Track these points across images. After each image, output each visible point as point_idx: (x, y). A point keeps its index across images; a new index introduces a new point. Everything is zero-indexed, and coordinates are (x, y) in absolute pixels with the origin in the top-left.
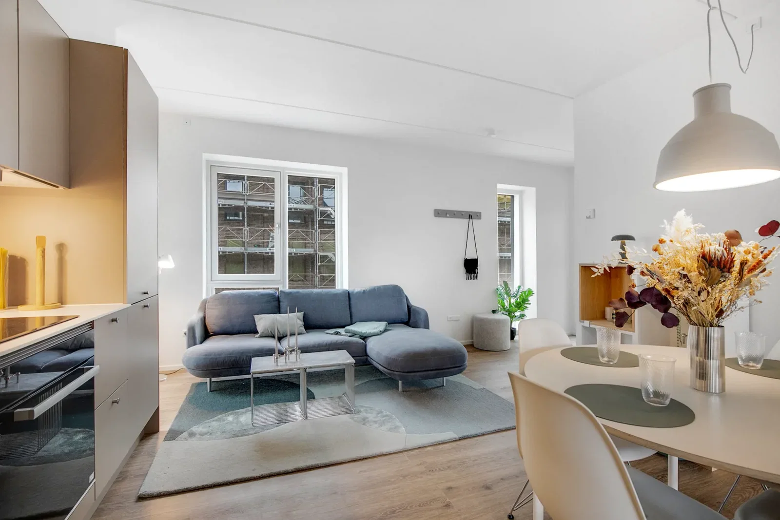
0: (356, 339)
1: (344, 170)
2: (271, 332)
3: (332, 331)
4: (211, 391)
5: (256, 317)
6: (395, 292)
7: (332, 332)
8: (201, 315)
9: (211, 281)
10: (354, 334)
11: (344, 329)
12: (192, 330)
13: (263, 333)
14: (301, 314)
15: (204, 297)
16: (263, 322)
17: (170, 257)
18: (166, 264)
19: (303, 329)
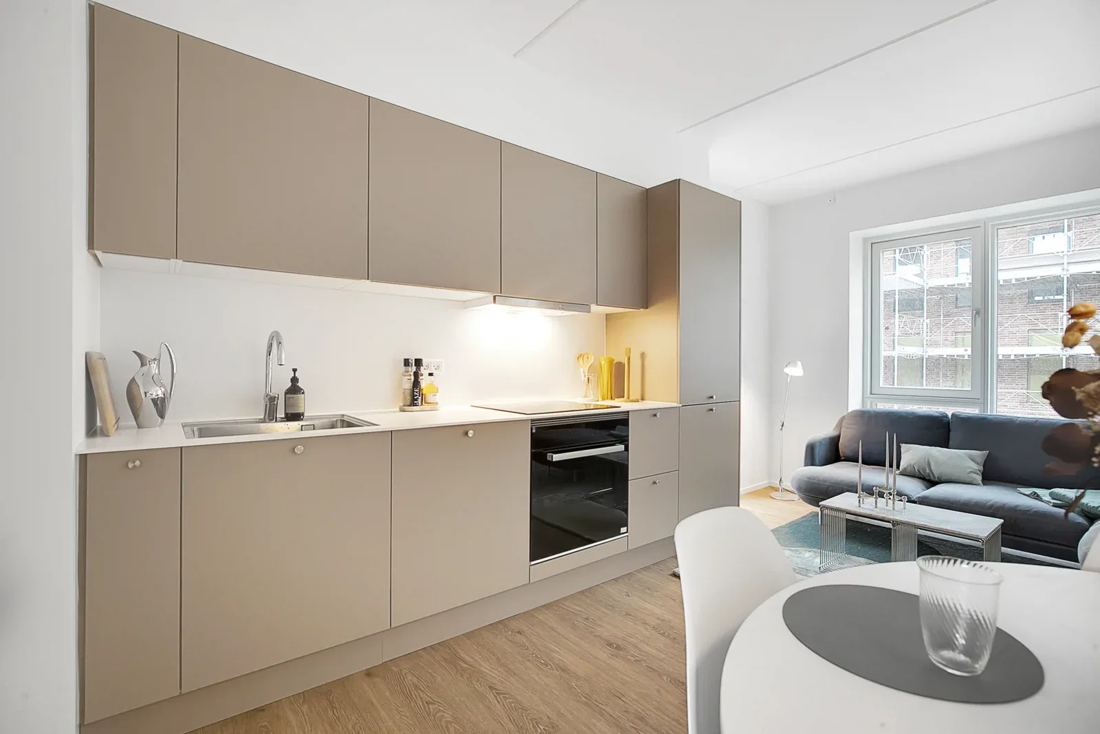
2: (918, 470)
3: (1028, 491)
5: (905, 446)
7: (1028, 493)
8: (834, 433)
9: (871, 394)
10: (1067, 504)
11: (1048, 491)
13: (905, 469)
16: (912, 454)
17: (799, 363)
18: (794, 371)
19: (979, 478)
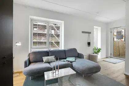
0: (69, 63)
1: (63, 22)
2: (47, 61)
4: (31, 79)
5: (43, 57)
6: (75, 50)
8: (28, 57)
9: (31, 48)
10: (69, 61)
11: (65, 60)
12: (26, 63)
13: (45, 62)
14: (54, 56)
15: (29, 53)
16: (45, 59)
17: (20, 42)
18: (19, 44)
